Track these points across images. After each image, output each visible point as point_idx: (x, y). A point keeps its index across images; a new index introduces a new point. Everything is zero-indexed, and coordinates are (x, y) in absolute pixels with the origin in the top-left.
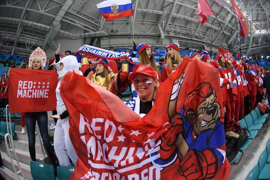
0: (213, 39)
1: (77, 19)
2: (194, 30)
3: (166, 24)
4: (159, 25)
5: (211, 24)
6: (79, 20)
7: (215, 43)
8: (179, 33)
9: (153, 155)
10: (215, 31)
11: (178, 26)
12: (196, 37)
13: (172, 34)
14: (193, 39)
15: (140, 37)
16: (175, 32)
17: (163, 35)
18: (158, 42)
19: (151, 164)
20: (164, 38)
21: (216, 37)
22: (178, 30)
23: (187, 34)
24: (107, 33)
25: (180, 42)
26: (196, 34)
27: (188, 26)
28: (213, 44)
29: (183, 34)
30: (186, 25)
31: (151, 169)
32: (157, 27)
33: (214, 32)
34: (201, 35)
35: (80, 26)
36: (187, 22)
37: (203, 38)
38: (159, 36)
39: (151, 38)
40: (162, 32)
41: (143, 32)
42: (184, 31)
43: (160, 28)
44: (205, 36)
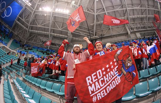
1: (80, 31)
6: (82, 32)
9: (116, 74)
11: (137, 23)
17: (129, 32)
18: (128, 37)
19: (117, 77)
20: (130, 34)
24: (98, 37)
25: (141, 34)
29: (142, 28)
31: (117, 78)
35: (83, 35)
36: (142, 19)
38: (128, 33)
40: (128, 30)
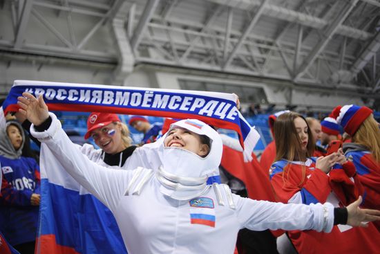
0: (299, 62)
2: (232, 36)
3: (141, 19)
4: (117, 23)
5: (297, 9)
7: (305, 77)
8: (181, 52)
10: (308, 30)
12: (238, 62)
13: (155, 56)
14: (229, 68)
15: (48, 64)
16: (167, 48)
21: (312, 53)
22: (178, 40)
23: (207, 55)
26: (240, 52)
27: (212, 26)
28: (299, 79)
30: (206, 20)
32: (106, 29)
33: (305, 35)
34: (256, 54)
37: (263, 62)
39: (86, 69)
41: (57, 45)
42: (197, 45)
43: (120, 34)
44: (268, 56)
